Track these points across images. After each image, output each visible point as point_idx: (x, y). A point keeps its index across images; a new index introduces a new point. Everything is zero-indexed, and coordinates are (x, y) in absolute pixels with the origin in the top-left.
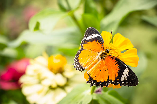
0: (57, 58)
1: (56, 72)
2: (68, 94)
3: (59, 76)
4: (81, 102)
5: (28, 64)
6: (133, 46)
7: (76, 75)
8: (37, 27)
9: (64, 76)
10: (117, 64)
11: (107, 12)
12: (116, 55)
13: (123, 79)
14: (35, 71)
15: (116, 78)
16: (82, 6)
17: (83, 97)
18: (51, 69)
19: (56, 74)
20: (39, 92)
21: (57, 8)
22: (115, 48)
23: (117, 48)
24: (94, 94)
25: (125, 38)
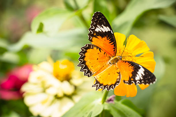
0: (63, 64)
1: (62, 79)
2: (76, 104)
3: (66, 83)
4: (91, 112)
5: (31, 70)
6: (149, 49)
7: (84, 82)
8: (41, 29)
9: (71, 84)
10: (130, 66)
11: (120, 11)
12: (130, 59)
13: (137, 78)
14: (39, 78)
15: (130, 78)
16: (91, 5)
17: (93, 106)
18: (57, 76)
19: (62, 81)
20: (43, 102)
21: (63, 7)
22: (129, 51)
23: (130, 52)
24: (105, 103)
25: (140, 40)
